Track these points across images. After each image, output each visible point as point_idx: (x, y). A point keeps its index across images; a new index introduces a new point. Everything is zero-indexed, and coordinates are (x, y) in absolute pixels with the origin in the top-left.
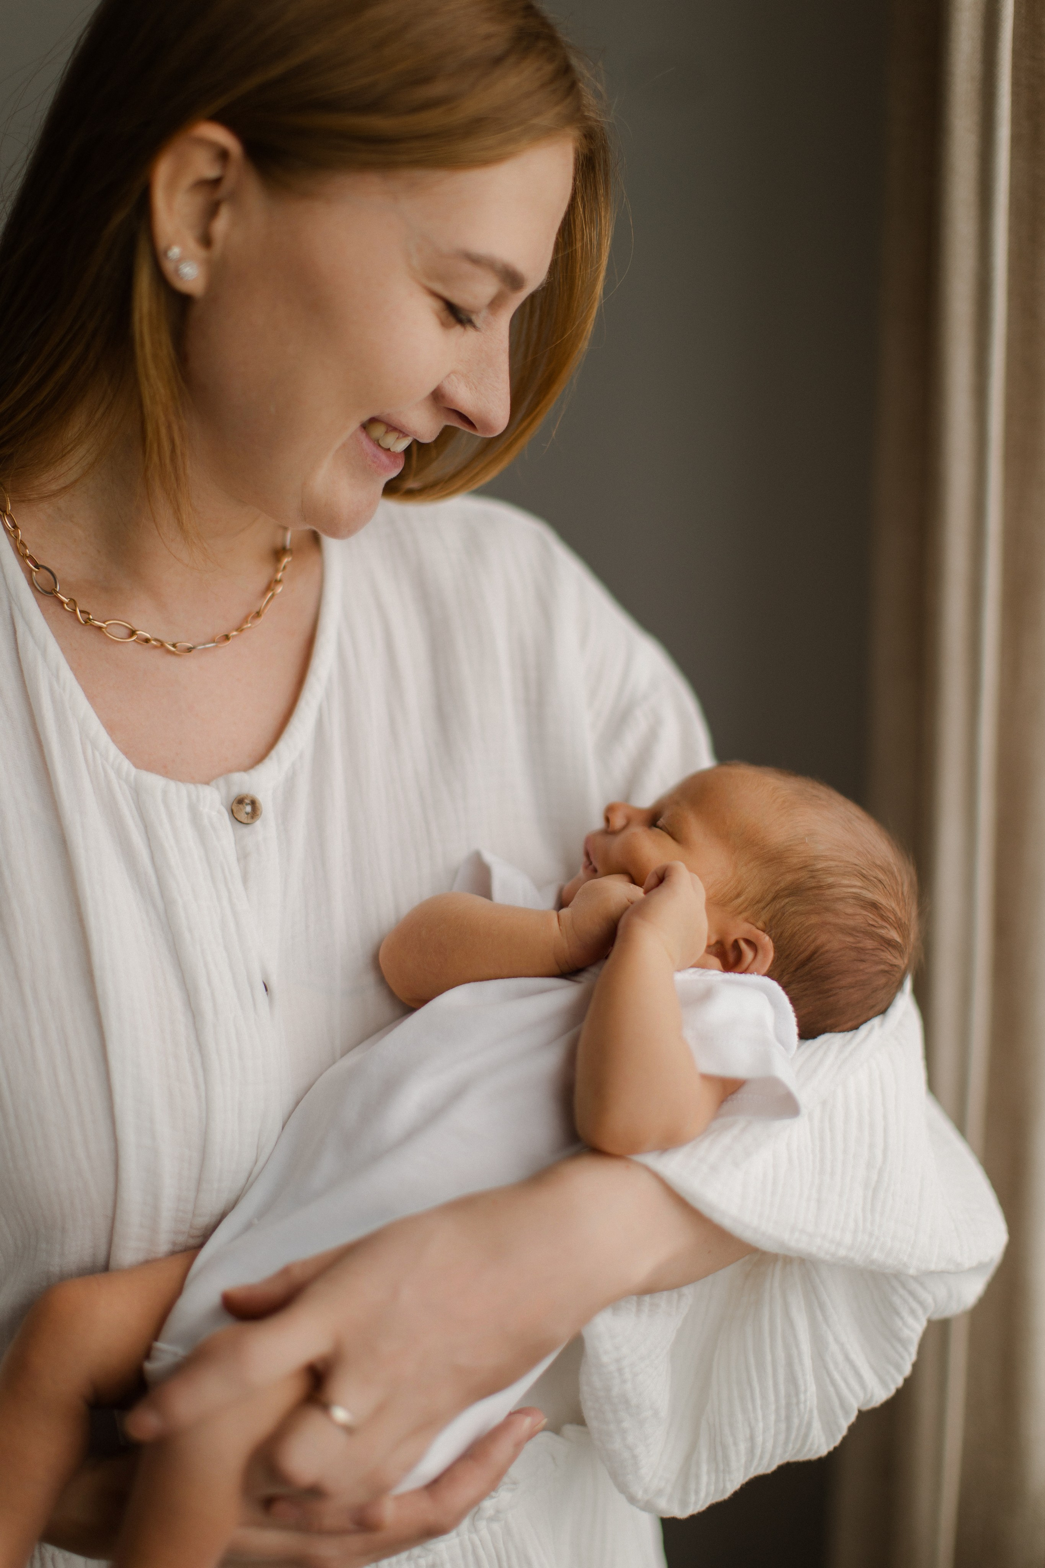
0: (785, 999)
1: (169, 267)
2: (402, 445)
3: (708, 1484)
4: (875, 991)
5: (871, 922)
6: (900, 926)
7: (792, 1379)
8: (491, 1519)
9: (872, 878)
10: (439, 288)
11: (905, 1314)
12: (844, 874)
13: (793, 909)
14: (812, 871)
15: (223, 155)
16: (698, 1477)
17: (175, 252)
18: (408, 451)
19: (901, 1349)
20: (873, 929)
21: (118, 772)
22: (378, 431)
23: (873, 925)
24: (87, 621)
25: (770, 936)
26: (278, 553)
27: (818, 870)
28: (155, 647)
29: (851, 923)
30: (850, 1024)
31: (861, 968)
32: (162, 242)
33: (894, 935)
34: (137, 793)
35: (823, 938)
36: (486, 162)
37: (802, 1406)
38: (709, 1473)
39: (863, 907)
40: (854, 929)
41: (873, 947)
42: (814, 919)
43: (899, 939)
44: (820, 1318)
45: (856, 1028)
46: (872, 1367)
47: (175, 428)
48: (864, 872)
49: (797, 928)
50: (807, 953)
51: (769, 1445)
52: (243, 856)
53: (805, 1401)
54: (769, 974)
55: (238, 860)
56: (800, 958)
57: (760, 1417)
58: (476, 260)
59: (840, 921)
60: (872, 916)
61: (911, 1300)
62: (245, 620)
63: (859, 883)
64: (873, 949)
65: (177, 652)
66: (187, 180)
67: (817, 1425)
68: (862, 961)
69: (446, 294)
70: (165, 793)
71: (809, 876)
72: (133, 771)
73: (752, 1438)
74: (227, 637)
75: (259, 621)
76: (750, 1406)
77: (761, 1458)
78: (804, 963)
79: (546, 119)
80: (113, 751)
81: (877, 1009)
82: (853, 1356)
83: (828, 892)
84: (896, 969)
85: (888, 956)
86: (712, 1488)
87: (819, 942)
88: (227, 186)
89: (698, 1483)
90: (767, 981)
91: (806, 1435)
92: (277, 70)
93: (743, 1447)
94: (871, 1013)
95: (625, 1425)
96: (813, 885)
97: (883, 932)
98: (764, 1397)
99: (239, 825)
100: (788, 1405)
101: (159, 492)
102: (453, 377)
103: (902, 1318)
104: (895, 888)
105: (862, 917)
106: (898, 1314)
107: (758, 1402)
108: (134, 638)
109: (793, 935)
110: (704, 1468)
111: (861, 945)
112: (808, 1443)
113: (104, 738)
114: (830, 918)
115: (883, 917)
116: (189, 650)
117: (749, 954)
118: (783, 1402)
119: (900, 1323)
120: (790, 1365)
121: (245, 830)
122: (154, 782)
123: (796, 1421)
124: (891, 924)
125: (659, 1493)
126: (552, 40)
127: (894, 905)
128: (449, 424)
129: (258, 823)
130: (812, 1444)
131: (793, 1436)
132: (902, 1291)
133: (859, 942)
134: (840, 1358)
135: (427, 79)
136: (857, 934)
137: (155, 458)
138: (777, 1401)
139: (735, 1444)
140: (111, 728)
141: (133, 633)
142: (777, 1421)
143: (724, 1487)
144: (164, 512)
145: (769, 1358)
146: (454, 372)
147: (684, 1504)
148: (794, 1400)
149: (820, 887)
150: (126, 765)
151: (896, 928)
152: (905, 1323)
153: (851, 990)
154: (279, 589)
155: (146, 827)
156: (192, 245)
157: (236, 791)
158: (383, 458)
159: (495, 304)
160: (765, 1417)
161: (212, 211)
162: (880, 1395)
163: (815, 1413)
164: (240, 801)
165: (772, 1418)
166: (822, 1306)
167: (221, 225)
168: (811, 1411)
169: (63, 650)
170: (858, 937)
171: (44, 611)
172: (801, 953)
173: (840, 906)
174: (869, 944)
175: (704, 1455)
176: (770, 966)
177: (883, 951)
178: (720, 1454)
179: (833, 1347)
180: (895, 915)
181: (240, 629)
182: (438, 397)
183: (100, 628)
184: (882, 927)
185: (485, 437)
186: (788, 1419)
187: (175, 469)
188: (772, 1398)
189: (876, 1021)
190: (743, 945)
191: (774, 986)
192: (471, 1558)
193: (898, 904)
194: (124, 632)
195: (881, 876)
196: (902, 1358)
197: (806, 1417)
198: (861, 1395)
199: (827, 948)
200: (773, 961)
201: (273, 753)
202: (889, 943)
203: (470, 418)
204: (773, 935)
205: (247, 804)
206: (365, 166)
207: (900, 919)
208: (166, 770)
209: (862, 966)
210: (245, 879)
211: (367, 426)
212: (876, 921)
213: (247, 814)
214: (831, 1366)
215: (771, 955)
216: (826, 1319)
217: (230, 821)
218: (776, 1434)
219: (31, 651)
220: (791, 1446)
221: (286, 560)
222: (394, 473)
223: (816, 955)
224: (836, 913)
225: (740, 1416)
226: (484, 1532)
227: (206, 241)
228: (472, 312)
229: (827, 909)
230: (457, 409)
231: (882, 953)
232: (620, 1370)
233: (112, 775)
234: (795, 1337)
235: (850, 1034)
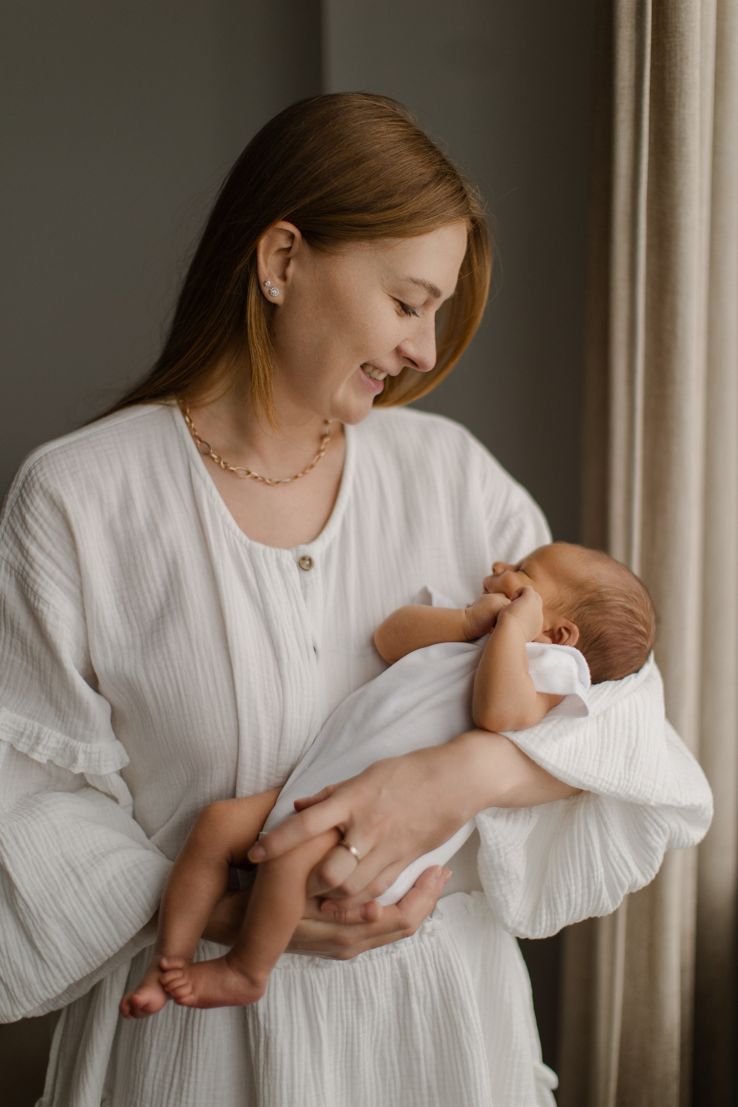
0: (583, 660)
1: (266, 290)
2: (382, 377)
3: (546, 921)
4: (633, 658)
5: (630, 620)
6: (645, 624)
7: (590, 864)
8: (431, 934)
9: (631, 598)
10: (397, 297)
11: (652, 832)
12: (616, 595)
13: (589, 612)
14: (599, 593)
15: (292, 237)
16: (541, 916)
17: (269, 283)
18: (385, 379)
19: (652, 854)
20: (632, 624)
21: (241, 541)
22: (369, 369)
23: (631, 622)
24: (226, 467)
25: (577, 625)
26: (322, 437)
27: (602, 592)
28: (260, 481)
29: (619, 620)
30: (619, 676)
31: (625, 644)
32: (262, 279)
33: (642, 628)
34: (250, 553)
35: (605, 628)
36: (420, 234)
37: (596, 879)
38: (546, 914)
39: (625, 612)
40: (621, 623)
41: (631, 634)
42: (600, 618)
43: (645, 631)
44: (604, 830)
45: (621, 678)
46: (636, 864)
47: (267, 368)
48: (626, 594)
49: (591, 622)
50: (596, 636)
51: (579, 900)
52: (304, 586)
53: (598, 876)
54: (576, 647)
55: (302, 588)
56: (592, 638)
57: (573, 883)
58: (416, 282)
59: (614, 619)
60: (630, 617)
61: (655, 825)
62: (306, 469)
63: (623, 600)
64: (631, 635)
65: (272, 484)
66: (275, 249)
67: (605, 894)
68: (626, 640)
69: (401, 299)
70: (264, 552)
71: (597, 595)
72: (248, 541)
73: (569, 895)
74: (296, 477)
75: (314, 469)
76: (567, 876)
77: (575, 909)
78: (596, 640)
79: (451, 212)
80: (238, 531)
81: (634, 668)
82: (624, 855)
83: (607, 603)
84: (643, 647)
85: (640, 640)
86: (549, 922)
87: (602, 629)
88: (294, 251)
89: (541, 919)
90: (575, 649)
91: (599, 898)
92: (318, 195)
93: (564, 900)
94: (631, 671)
95: (502, 882)
96: (600, 600)
97: (636, 626)
98: (575, 872)
99: (302, 571)
100: (588, 878)
101: (258, 401)
102: (406, 341)
103: (651, 835)
104: (643, 604)
105: (626, 617)
106: (649, 832)
107: (572, 875)
108: (250, 476)
109: (589, 625)
110: (544, 911)
111: (624, 632)
112: (601, 902)
113: (234, 525)
114: (609, 617)
115: (636, 619)
116: (278, 483)
117: (566, 635)
118: (585, 876)
119: (650, 838)
120: (588, 855)
121: (306, 574)
122: (259, 547)
123: (593, 889)
124: (640, 622)
125: (520, 923)
126: (454, 175)
127: (642, 613)
128: (405, 365)
129: (312, 571)
130: (603, 903)
131: (592, 897)
132: (649, 819)
133: (623, 630)
134: (617, 855)
135: (391, 196)
136: (623, 626)
137: (256, 383)
138: (582, 875)
139: (560, 898)
140: (237, 520)
141: (249, 473)
142: (583, 887)
143: (555, 924)
144: (260, 411)
145: (577, 851)
146: (407, 339)
147: (533, 930)
148: (591, 875)
149: (603, 601)
150: (245, 538)
151: (643, 625)
152: (653, 838)
153: (620, 656)
154: (323, 454)
155: (254, 569)
156: (278, 281)
157: (301, 554)
158: (372, 384)
159: (426, 304)
160: (576, 884)
161: (287, 263)
162: (643, 881)
163: (604, 884)
164: (304, 559)
165: (580, 884)
166: (605, 824)
167: (291, 270)
168: (601, 883)
169: (215, 482)
170: (623, 627)
171: (205, 463)
172: (593, 636)
173: (613, 611)
174: (629, 632)
175: (544, 904)
176: (578, 641)
177: (636, 636)
178: (552, 903)
179: (612, 847)
180: (643, 618)
181: (304, 473)
182: (398, 351)
183: (232, 471)
184: (637, 624)
185: (423, 371)
186: (589, 886)
187: (266, 389)
188: (579, 873)
189: (633, 676)
190: (563, 631)
191: (578, 652)
192: (420, 957)
193: (644, 612)
194: (244, 473)
195: (635, 597)
196: (653, 859)
197: (599, 885)
198: (630, 878)
199: (607, 632)
200: (579, 638)
201: (321, 537)
202: (639, 633)
203: (416, 362)
204: (579, 626)
205: (307, 560)
206: (361, 238)
207: (645, 620)
208: (266, 541)
209: (625, 643)
210: (305, 597)
211: (363, 367)
212: (633, 621)
213: (307, 565)
214: (611, 858)
215: (578, 636)
216: (608, 831)
217: (298, 568)
218: (583, 895)
219: (198, 482)
220: (591, 902)
221: (327, 440)
222: (379, 392)
223: (601, 637)
224: (612, 615)
225: (562, 882)
226: (427, 942)
227: (284, 277)
228: (415, 308)
229: (606, 613)
230: (408, 357)
231: (637, 638)
232: (498, 850)
233: (238, 542)
234: (591, 840)
235: (618, 681)
